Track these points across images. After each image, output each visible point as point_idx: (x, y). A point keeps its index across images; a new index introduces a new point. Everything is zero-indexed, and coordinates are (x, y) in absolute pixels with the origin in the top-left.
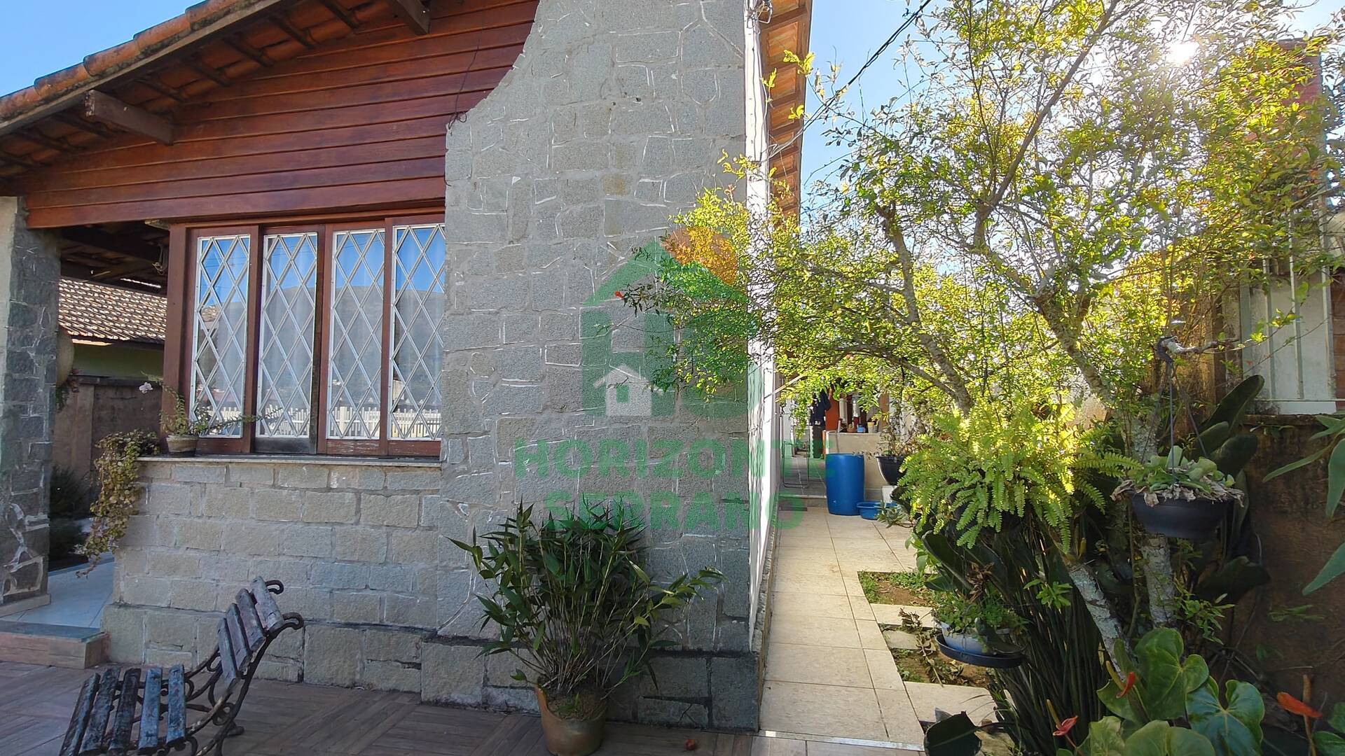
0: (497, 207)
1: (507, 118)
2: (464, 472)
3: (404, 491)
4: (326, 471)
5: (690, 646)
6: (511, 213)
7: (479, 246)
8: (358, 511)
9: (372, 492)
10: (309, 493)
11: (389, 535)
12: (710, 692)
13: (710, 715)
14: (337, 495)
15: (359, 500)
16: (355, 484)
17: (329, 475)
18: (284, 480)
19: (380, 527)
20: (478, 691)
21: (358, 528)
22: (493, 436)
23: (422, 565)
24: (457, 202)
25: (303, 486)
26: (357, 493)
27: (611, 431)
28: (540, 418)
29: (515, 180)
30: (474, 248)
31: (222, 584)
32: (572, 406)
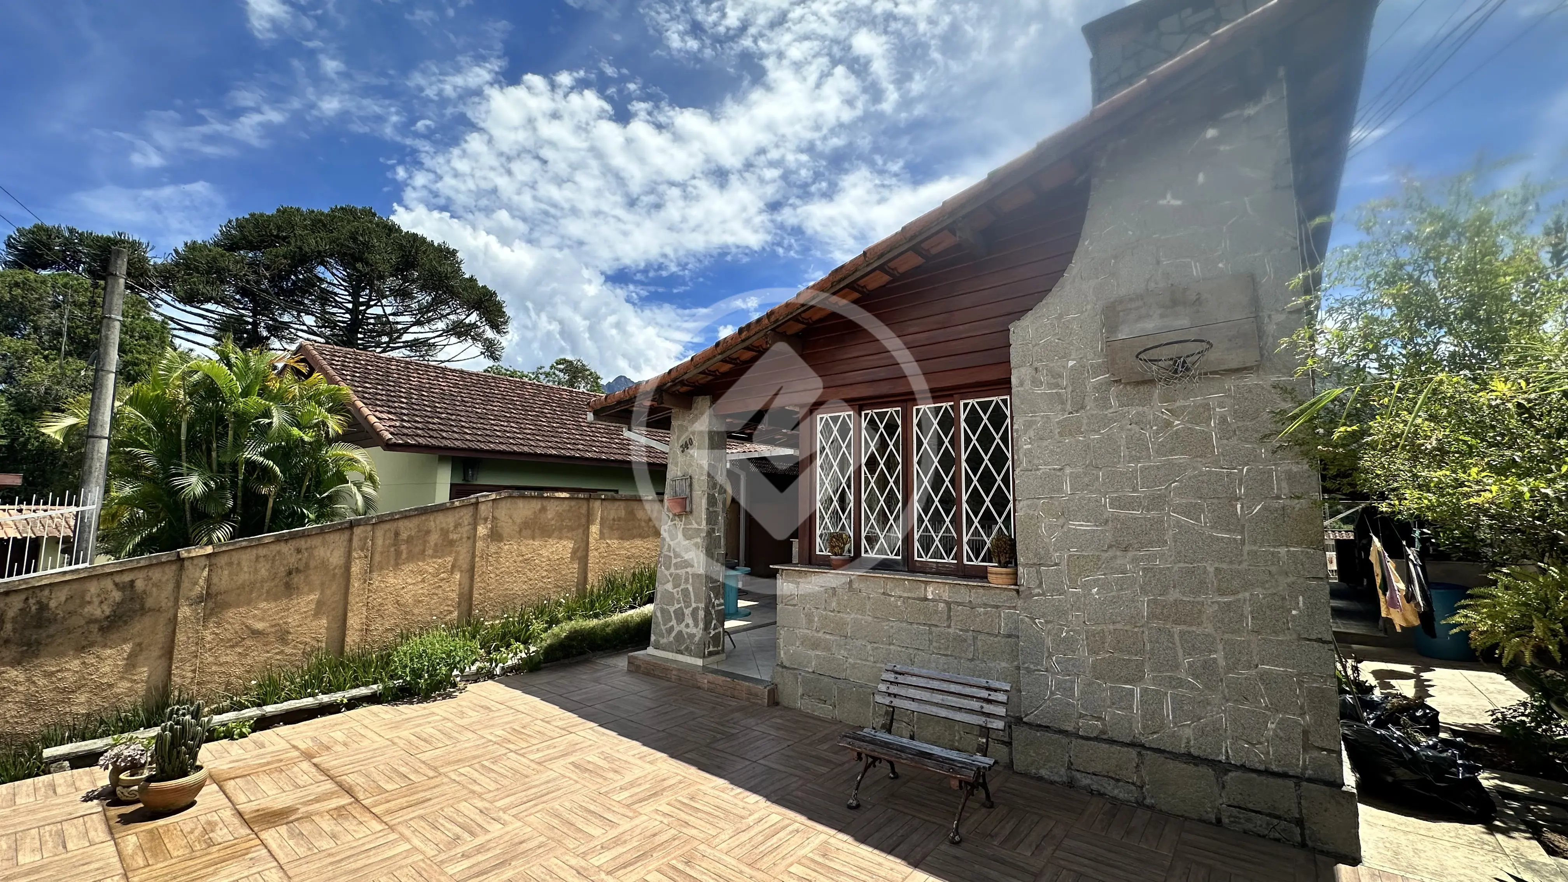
0: (1057, 386)
1: (1061, 316)
2: (1038, 595)
3: (985, 605)
4: (923, 585)
5: (1274, 768)
6: (1070, 389)
7: (1042, 417)
8: (949, 618)
9: (959, 604)
10: (910, 601)
11: (975, 638)
12: (1300, 812)
13: (1302, 835)
14: (931, 604)
15: (950, 609)
16: (946, 596)
17: (925, 589)
18: (891, 590)
19: (967, 631)
20: (1063, 771)
21: (949, 630)
22: (1063, 567)
23: (1004, 664)
24: (1021, 384)
25: (906, 595)
26: (948, 604)
27: (1176, 568)
28: (1105, 555)
29: (1071, 363)
30: (1039, 419)
31: (850, 660)
32: (1136, 546)
